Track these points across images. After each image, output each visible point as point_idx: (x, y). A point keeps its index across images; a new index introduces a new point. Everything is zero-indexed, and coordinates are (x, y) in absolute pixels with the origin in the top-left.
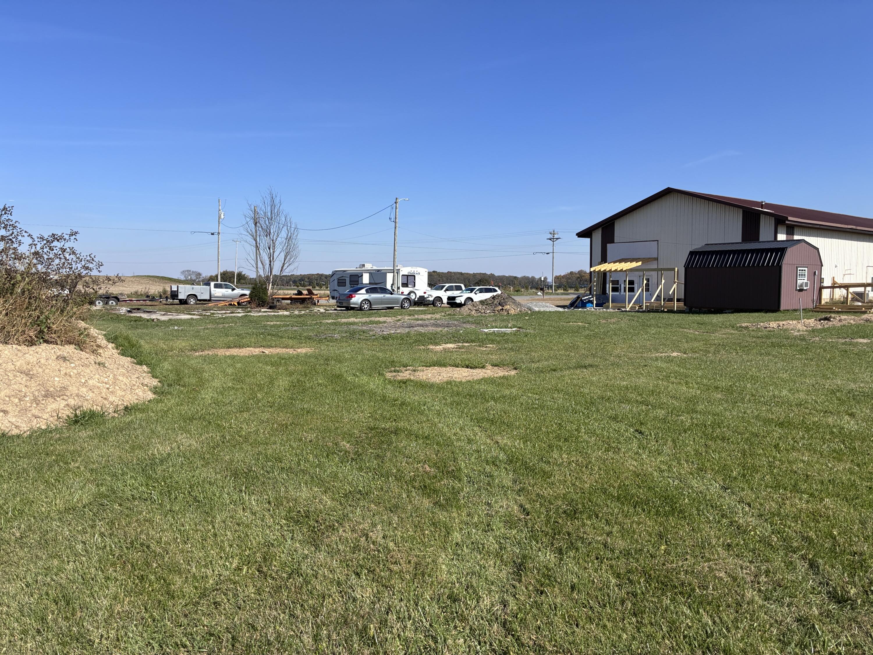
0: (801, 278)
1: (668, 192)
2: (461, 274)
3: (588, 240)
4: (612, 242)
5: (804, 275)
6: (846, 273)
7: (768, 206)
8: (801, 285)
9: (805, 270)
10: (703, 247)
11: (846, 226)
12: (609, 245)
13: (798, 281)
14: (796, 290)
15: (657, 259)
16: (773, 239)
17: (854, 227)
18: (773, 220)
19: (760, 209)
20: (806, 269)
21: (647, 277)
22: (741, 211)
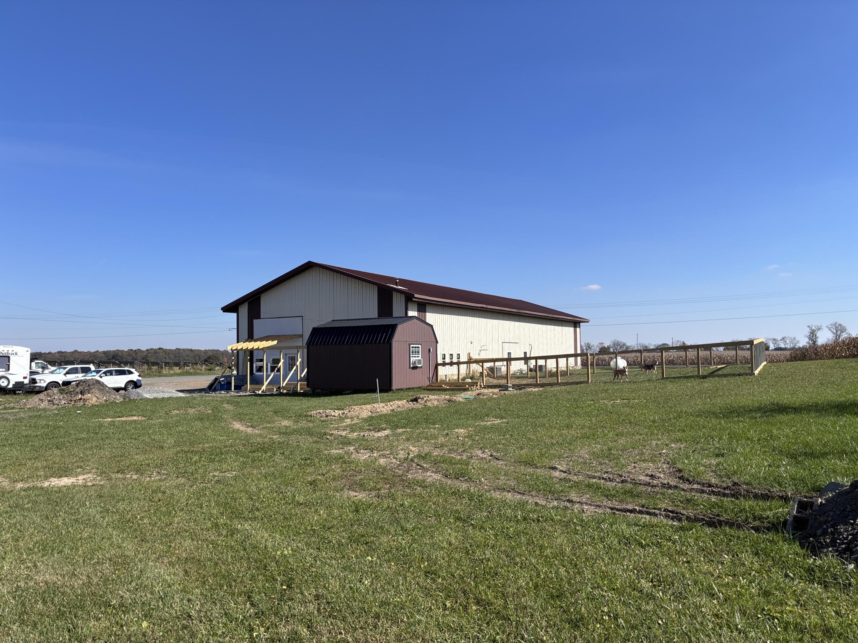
0: (414, 356)
1: (309, 266)
2: (191, 350)
3: (235, 315)
4: (259, 317)
5: (418, 352)
6: (482, 349)
7: (403, 282)
8: (415, 363)
9: (418, 347)
10: (329, 323)
11: (477, 305)
12: (255, 321)
13: (412, 359)
14: (410, 367)
15: (301, 336)
16: (404, 315)
17: (485, 306)
18: (403, 297)
19: (395, 286)
20: (420, 346)
21: (292, 356)
22: (376, 288)
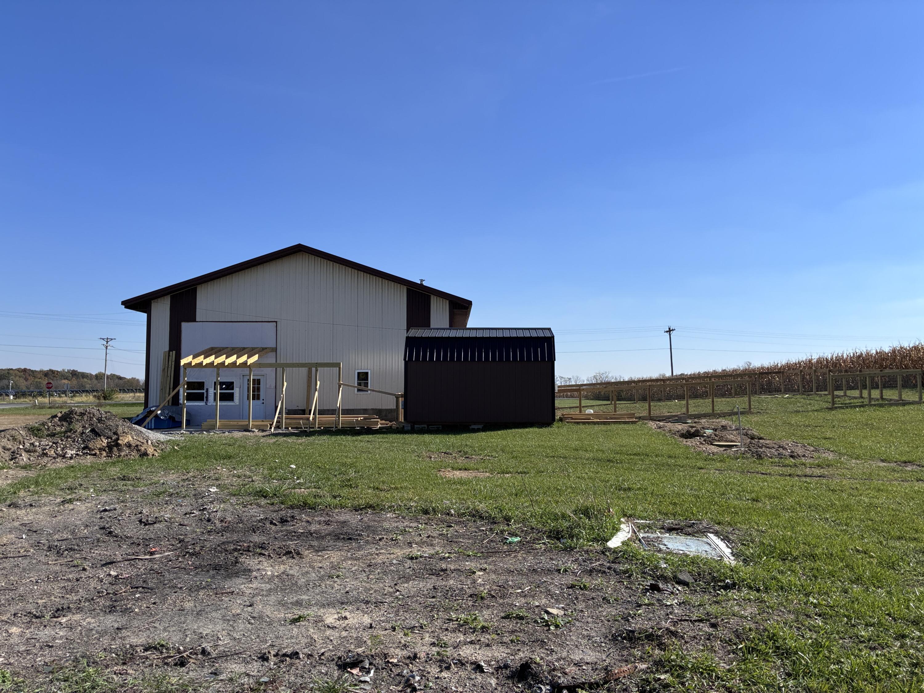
1: (298, 250)
4: (192, 318)
12: (185, 326)
15: (275, 350)
18: (446, 303)
21: (256, 378)
22: (405, 290)
